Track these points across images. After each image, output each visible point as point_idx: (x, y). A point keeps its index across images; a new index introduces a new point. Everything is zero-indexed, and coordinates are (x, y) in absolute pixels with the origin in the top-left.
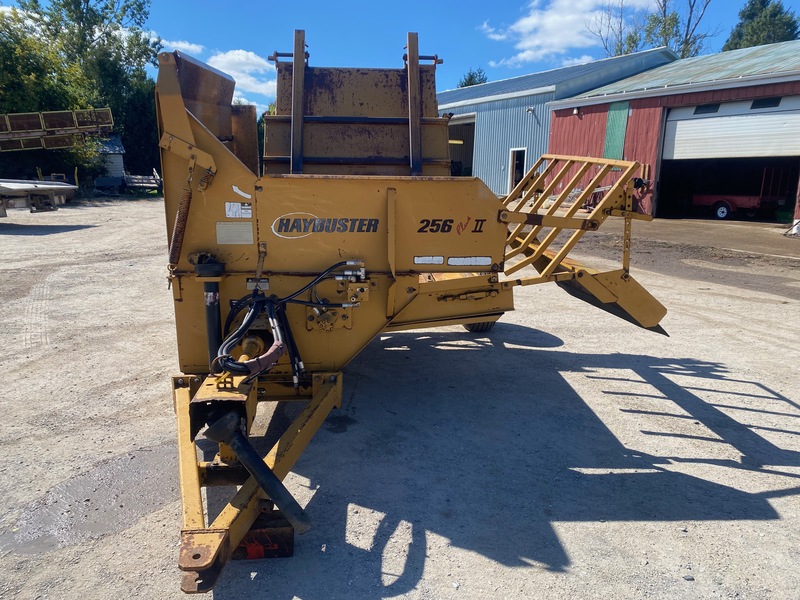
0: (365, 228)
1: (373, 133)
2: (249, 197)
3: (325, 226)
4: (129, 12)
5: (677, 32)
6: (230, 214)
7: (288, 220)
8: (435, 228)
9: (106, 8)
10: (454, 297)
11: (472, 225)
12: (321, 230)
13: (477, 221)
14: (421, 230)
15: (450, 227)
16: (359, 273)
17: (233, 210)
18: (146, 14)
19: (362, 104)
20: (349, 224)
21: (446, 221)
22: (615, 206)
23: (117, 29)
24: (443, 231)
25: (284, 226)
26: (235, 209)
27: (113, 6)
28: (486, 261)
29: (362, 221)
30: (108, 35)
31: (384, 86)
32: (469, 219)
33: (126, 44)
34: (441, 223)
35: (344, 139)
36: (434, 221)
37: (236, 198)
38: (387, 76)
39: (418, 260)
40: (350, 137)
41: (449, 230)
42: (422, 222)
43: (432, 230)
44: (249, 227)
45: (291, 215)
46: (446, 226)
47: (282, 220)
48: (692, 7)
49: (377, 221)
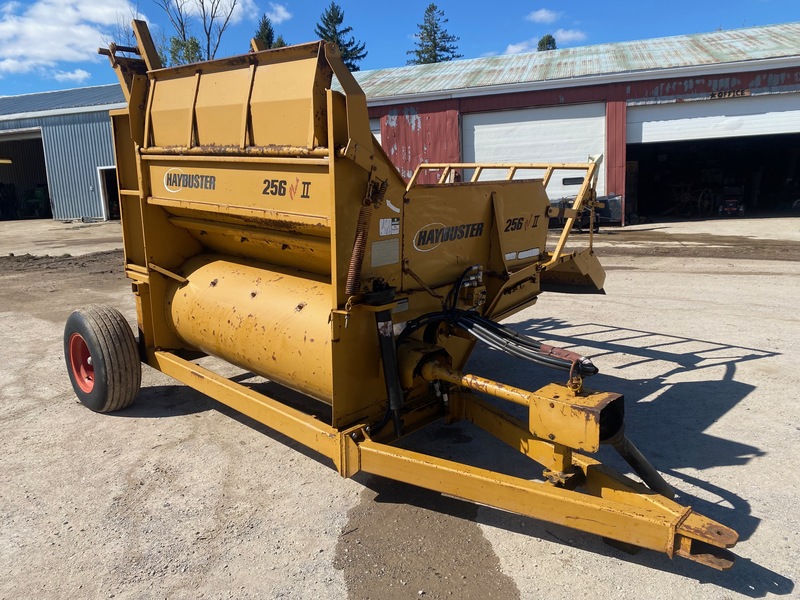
2: (398, 210)
3: (450, 235)
5: (200, 56)
7: (426, 232)
12: (446, 239)
20: (465, 230)
26: (386, 226)
29: (474, 226)
44: (396, 243)
45: (427, 227)
48: (208, 35)
49: (483, 225)
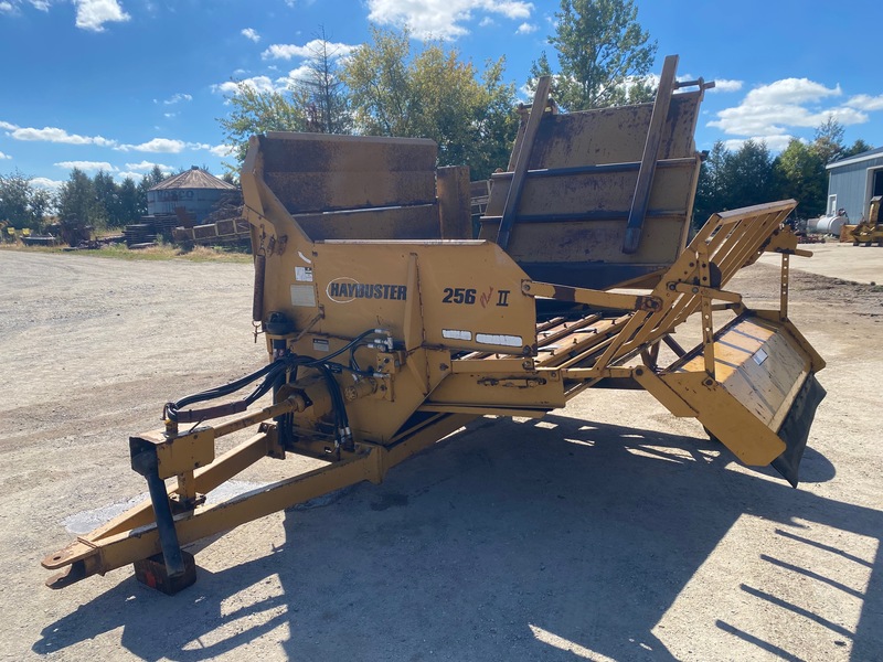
0: (396, 295)
1: (600, 183)
3: (365, 292)
4: (633, 63)
6: (299, 278)
7: (338, 285)
8: (459, 298)
9: (611, 63)
10: (494, 382)
11: (496, 297)
12: (361, 296)
13: (501, 292)
14: (446, 300)
15: (473, 298)
16: (386, 343)
17: (301, 274)
18: (651, 61)
19: (598, 151)
20: (383, 290)
21: (468, 291)
22: (684, 278)
23: (620, 82)
24: (467, 302)
25: (336, 290)
27: (619, 59)
28: (517, 342)
29: (393, 287)
30: (611, 89)
31: (630, 126)
32: (491, 289)
33: (627, 96)
34: (464, 293)
35: (566, 193)
36: (457, 290)
37: (301, 264)
38: (635, 113)
39: (447, 334)
40: (574, 190)
41: (473, 302)
42: (446, 291)
43: (456, 301)
45: (339, 280)
46: (468, 297)
47: (333, 284)
49: (405, 288)
